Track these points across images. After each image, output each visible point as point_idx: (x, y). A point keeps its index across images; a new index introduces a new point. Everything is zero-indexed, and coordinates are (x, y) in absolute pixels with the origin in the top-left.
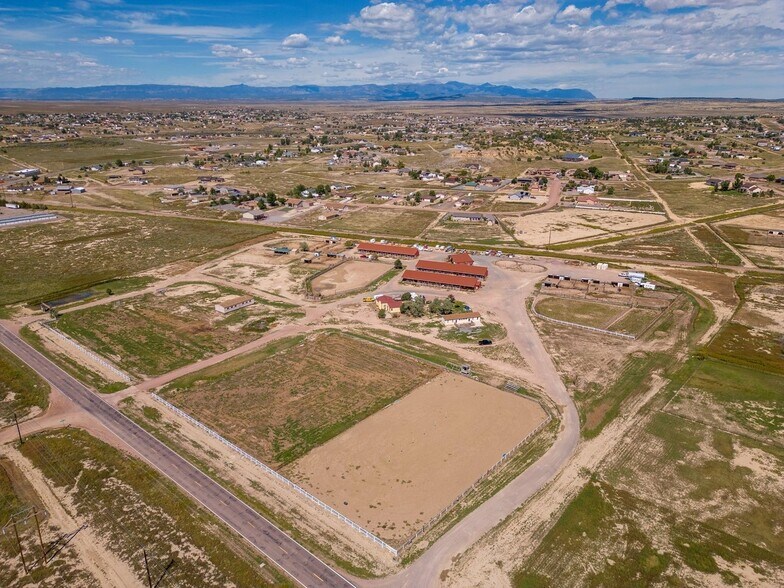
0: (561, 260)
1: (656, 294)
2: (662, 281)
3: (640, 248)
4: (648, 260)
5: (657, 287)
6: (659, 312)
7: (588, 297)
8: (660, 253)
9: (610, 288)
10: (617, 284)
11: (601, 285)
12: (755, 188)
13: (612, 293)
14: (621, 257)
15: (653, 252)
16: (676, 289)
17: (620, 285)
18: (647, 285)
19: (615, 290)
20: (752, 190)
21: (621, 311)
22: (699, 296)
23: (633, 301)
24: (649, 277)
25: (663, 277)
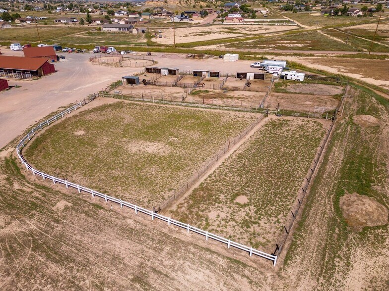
0: (184, 55)
1: (308, 88)
2: (310, 70)
3: (278, 43)
4: (288, 52)
5: (306, 76)
6: (326, 124)
7: (190, 99)
8: (300, 45)
9: (232, 83)
10: (245, 75)
11: (221, 79)
12: (358, 12)
13: (235, 89)
14: (257, 50)
15: (292, 45)
16: (335, 80)
17: (250, 76)
18: (292, 75)
19: (241, 84)
20: (356, 13)
21: (245, 125)
22: (376, 88)
23: (271, 101)
24: (290, 66)
25: (310, 66)
